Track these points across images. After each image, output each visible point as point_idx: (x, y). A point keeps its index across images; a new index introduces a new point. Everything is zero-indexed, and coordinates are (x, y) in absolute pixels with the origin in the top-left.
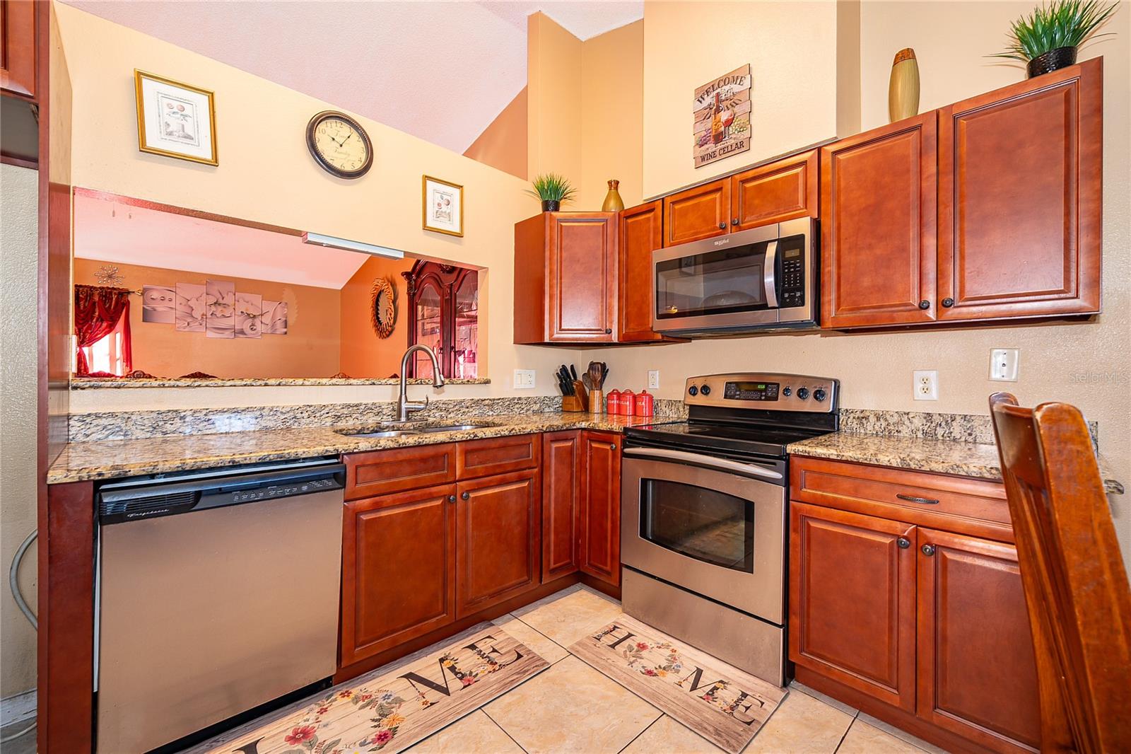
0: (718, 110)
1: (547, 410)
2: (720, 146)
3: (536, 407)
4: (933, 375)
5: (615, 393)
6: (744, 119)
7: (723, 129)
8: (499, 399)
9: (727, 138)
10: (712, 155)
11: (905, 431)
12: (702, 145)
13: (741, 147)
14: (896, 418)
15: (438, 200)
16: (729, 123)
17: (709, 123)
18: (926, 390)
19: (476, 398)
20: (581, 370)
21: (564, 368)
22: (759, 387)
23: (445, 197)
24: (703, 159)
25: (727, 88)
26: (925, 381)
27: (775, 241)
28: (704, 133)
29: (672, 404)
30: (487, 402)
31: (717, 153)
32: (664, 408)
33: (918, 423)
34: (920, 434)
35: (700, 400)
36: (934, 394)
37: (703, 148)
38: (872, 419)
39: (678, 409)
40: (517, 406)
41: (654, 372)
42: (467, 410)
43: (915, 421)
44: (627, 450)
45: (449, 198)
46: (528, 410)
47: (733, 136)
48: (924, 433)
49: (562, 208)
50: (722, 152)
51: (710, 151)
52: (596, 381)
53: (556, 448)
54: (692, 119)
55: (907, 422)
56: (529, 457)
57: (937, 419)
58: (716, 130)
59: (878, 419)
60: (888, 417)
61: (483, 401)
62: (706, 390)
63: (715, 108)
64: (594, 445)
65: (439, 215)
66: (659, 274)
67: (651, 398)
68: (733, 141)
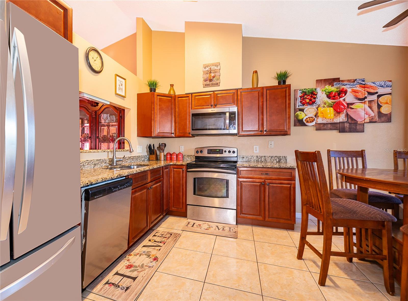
0: (210, 73)
1: (145, 160)
2: (211, 83)
3: (143, 159)
4: (258, 147)
5: (169, 153)
6: (218, 77)
7: (212, 78)
8: (135, 156)
9: (213, 81)
10: (209, 85)
11: (252, 160)
12: (205, 81)
13: (217, 84)
14: (250, 157)
15: (119, 84)
16: (214, 77)
17: (208, 75)
18: (256, 150)
19: (129, 156)
20: (156, 146)
21: (150, 145)
22: (217, 150)
23: (121, 83)
24: (206, 85)
25: (213, 67)
26: (256, 148)
27: (228, 112)
28: (206, 78)
29: (189, 156)
30: (132, 158)
31: (210, 84)
32: (186, 158)
33: (255, 158)
34: (255, 161)
35: (200, 155)
36: (258, 151)
37: (206, 82)
38: (245, 158)
39: (191, 158)
40: (139, 159)
41: (182, 146)
42: (127, 161)
43: (254, 158)
44: (188, 170)
45: (122, 83)
46: (141, 160)
47: (215, 81)
48: (256, 161)
49: (156, 91)
50: (211, 85)
51: (208, 83)
52: (162, 149)
53: (166, 171)
54: (202, 73)
55: (253, 158)
56: (161, 174)
57: (259, 157)
58: (210, 78)
59: (246, 158)
60: (249, 157)
61: (131, 157)
62: (201, 152)
63: (209, 71)
64: (175, 170)
65: (119, 89)
66: (193, 117)
67: (182, 155)
68: (215, 82)
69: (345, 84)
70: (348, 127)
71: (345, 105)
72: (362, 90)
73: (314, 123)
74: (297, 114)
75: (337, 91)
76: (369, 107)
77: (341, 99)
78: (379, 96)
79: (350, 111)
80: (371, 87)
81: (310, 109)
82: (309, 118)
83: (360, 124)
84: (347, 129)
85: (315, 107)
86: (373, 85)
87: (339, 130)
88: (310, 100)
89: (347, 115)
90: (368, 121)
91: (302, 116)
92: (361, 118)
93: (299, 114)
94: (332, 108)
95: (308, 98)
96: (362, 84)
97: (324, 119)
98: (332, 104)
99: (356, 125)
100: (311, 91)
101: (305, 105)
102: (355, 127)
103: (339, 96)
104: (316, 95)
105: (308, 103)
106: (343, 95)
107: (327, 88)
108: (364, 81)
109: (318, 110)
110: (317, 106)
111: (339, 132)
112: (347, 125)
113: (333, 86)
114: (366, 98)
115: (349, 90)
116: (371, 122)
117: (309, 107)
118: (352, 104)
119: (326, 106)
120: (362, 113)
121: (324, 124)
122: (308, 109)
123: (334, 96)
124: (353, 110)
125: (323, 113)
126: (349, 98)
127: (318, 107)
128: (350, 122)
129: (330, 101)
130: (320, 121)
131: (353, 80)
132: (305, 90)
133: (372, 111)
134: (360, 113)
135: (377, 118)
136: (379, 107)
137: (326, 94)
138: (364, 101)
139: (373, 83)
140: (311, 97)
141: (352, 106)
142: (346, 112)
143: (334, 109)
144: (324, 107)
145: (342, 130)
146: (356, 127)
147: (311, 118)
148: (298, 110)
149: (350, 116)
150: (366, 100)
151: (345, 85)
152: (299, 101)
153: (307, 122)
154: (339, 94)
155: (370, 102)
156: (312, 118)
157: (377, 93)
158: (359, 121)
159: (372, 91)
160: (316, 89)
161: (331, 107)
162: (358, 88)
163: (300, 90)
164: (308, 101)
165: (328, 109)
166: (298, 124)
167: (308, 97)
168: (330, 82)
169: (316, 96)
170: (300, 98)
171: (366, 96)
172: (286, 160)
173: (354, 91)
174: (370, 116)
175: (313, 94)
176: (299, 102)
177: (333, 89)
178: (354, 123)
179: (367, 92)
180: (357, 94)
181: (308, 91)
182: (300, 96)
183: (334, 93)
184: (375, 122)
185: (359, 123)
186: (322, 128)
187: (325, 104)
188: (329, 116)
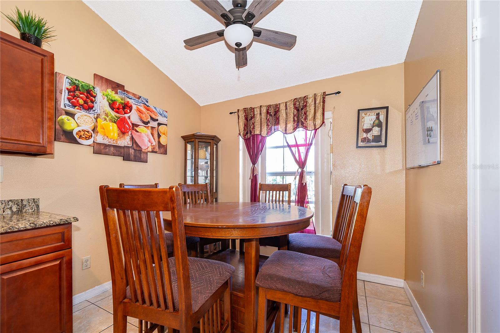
69: (130, 97)
70: (133, 154)
71: (130, 124)
72: (146, 113)
73: (90, 142)
74: (63, 119)
75: (122, 103)
76: (151, 133)
77: (126, 116)
78: (159, 124)
79: (135, 134)
80: (153, 111)
81: (85, 117)
82: (83, 130)
83: (144, 153)
84: (132, 157)
85: (92, 116)
86: (154, 110)
87: (124, 157)
88: (85, 102)
89: (132, 139)
90: (151, 150)
91: (70, 124)
92: (145, 145)
93: (66, 121)
94: (115, 125)
95: (81, 98)
96: (146, 104)
97: (106, 137)
98: (116, 118)
99: (141, 154)
100: (86, 88)
101: (77, 107)
102: (139, 156)
103: (124, 111)
104: (95, 97)
105: (82, 105)
106: (129, 111)
107: (110, 93)
108: (147, 102)
109: (97, 121)
110: (96, 116)
111: (123, 160)
112: (132, 151)
113: (116, 93)
114: (148, 122)
115: (134, 107)
116: (153, 152)
117: (83, 112)
118: (137, 126)
119: (108, 119)
120: (146, 140)
121: (106, 146)
122: (82, 116)
123: (118, 108)
124: (138, 133)
125: (104, 129)
126: (133, 117)
127: (97, 118)
128: (135, 148)
129: (113, 114)
130: (100, 139)
131: (138, 96)
132: (77, 82)
133: (154, 139)
134: (144, 139)
135: (157, 149)
136: (159, 136)
137: (108, 101)
138: (147, 126)
139: (155, 108)
140: (87, 97)
141: (137, 129)
142: (131, 134)
143: (118, 127)
144: (105, 119)
145: (127, 158)
146: (141, 156)
147: (86, 133)
148: (64, 112)
149: (135, 140)
150: (149, 125)
151: (130, 99)
152: (66, 97)
153: (80, 137)
154: (124, 108)
155: (153, 128)
156: (88, 132)
157: (157, 120)
158: (143, 148)
159: (154, 116)
160: (94, 88)
161: (115, 122)
162: (142, 108)
163: (67, 78)
164: (81, 102)
165: (111, 124)
166: (63, 138)
167: (81, 96)
168: (114, 86)
169: (94, 99)
170: (67, 91)
171: (149, 120)
172: (38, 206)
173: (139, 111)
174: (152, 145)
175: (90, 94)
176: (66, 99)
177: (118, 98)
178: (139, 150)
179: (150, 116)
180: (142, 115)
181: (82, 85)
182: (67, 89)
183: (118, 104)
184: (156, 152)
185: (143, 150)
186: (103, 151)
187: (108, 116)
188: (112, 134)
